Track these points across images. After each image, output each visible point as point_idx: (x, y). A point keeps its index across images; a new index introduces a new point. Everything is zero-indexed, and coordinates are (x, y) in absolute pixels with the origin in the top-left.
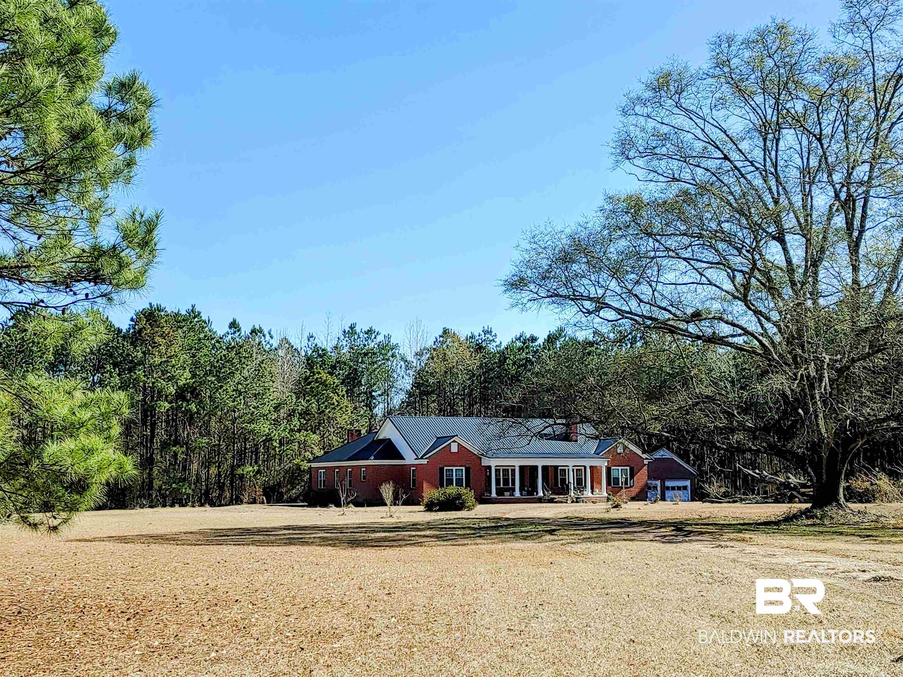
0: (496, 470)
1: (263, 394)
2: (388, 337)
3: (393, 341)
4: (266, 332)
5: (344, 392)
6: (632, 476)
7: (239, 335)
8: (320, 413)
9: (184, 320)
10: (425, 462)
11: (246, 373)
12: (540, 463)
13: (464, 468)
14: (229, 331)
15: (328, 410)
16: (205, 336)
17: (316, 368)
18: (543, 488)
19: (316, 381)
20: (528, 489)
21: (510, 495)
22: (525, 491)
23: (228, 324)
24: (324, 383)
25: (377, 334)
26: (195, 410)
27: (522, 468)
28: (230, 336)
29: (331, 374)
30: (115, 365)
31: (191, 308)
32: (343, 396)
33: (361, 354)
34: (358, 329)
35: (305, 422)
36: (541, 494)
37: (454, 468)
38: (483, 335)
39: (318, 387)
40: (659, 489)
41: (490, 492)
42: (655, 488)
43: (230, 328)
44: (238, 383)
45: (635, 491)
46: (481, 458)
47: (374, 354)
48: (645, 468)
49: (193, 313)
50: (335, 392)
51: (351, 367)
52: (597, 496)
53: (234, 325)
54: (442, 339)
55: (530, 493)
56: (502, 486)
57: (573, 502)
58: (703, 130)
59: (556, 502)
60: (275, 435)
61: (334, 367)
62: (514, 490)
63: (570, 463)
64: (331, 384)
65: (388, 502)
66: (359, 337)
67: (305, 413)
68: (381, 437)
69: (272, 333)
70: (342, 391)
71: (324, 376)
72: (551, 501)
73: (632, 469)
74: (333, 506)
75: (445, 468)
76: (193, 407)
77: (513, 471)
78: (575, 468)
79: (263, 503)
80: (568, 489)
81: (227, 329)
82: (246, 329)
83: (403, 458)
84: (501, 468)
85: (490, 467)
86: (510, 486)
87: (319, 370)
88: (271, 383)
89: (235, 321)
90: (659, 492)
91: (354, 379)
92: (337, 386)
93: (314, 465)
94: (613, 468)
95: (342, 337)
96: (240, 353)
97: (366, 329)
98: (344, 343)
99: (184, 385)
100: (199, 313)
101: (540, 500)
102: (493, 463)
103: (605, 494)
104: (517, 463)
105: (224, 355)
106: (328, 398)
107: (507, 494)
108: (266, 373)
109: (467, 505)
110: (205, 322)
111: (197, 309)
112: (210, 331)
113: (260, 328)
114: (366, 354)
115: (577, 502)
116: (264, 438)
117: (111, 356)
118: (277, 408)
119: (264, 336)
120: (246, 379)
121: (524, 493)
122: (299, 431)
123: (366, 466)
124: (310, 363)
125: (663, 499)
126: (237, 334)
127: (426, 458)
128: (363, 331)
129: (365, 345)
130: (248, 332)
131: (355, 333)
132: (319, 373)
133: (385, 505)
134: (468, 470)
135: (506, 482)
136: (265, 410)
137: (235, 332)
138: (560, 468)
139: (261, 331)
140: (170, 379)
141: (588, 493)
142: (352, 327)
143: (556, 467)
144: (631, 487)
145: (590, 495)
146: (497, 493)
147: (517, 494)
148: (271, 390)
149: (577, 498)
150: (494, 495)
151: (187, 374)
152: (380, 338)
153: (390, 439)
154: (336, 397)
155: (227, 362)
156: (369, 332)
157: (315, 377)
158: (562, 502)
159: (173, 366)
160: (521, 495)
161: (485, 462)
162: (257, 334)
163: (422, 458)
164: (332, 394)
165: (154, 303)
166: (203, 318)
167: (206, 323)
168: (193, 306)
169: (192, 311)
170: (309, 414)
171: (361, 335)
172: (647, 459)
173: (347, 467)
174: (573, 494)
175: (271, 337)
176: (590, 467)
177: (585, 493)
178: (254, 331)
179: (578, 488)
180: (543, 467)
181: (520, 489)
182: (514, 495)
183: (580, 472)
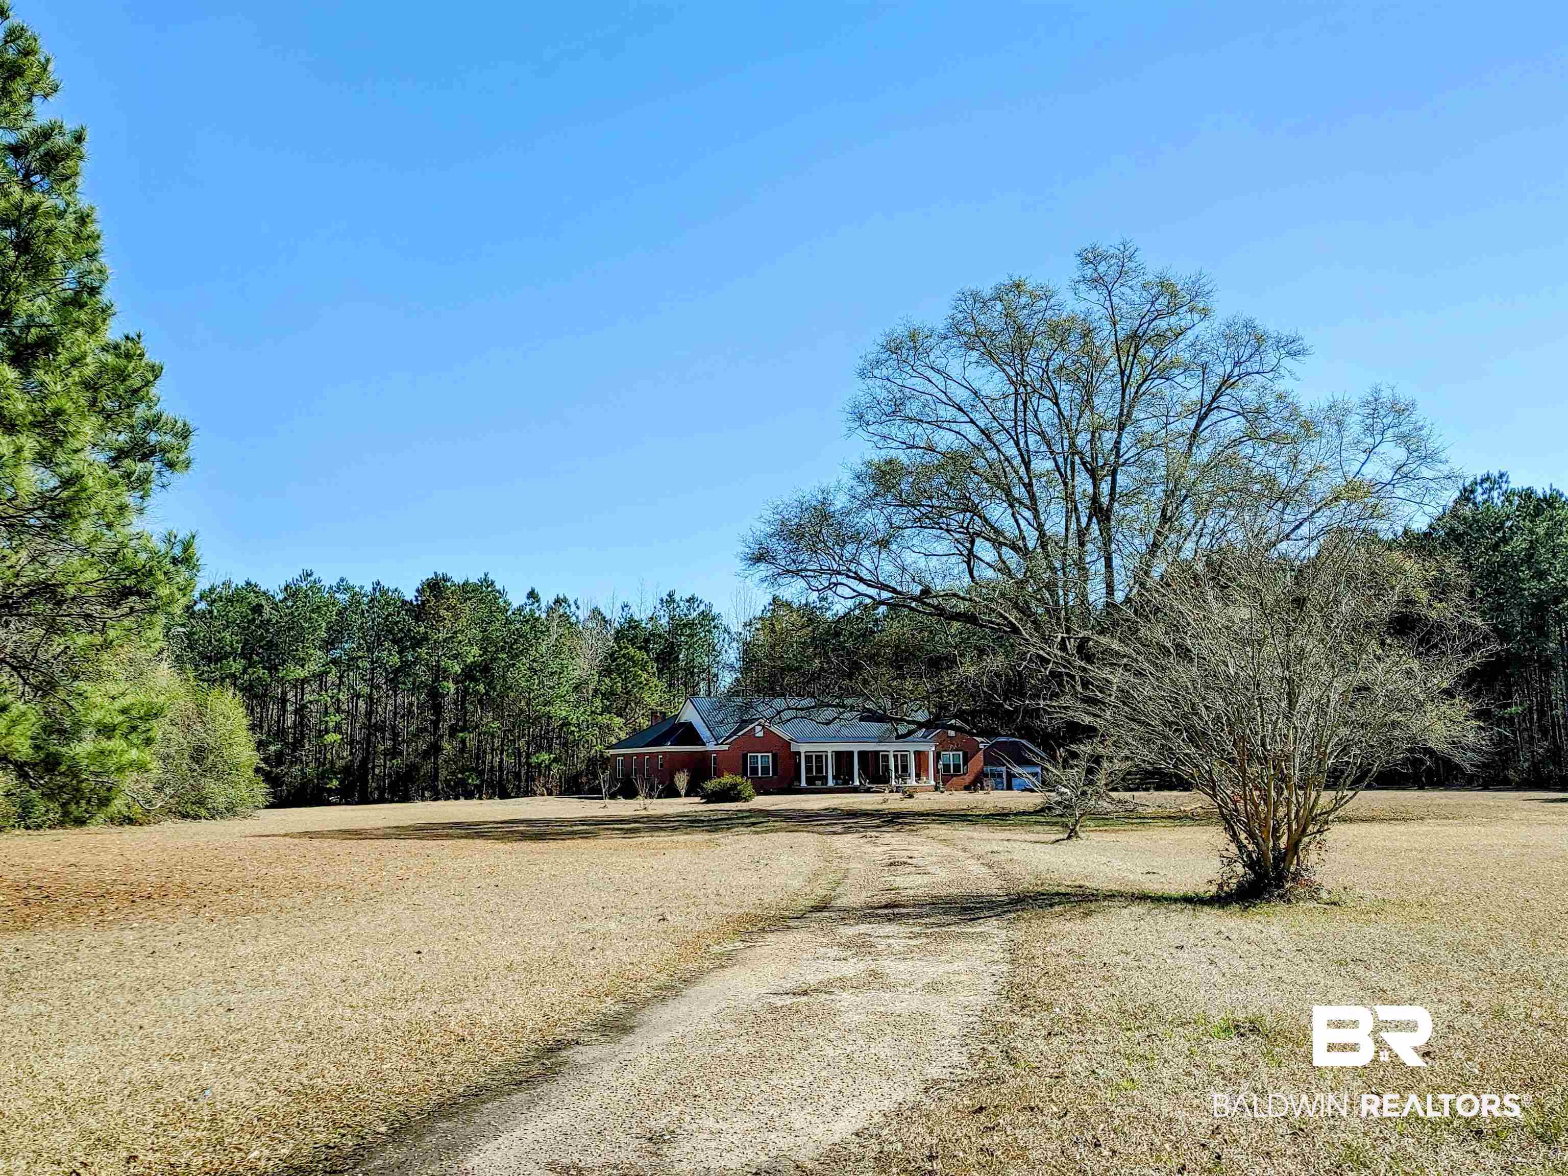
0: (806, 756)
1: (560, 673)
2: (710, 606)
3: (715, 611)
4: (571, 602)
5: (655, 669)
6: (965, 763)
7: (538, 606)
8: (627, 693)
9: (473, 591)
10: (726, 747)
11: (543, 649)
12: (856, 748)
13: (770, 754)
14: (527, 601)
15: (635, 690)
16: (498, 608)
17: (623, 643)
18: (860, 776)
19: (624, 656)
20: (844, 778)
21: (822, 784)
22: (840, 780)
23: (525, 595)
24: (631, 659)
25: (701, 602)
27: (838, 755)
28: (528, 608)
29: (640, 648)
30: (395, 641)
31: (483, 576)
32: (654, 674)
33: (680, 626)
34: (677, 597)
35: (608, 703)
36: (857, 783)
37: (759, 755)
38: (818, 603)
39: (625, 663)
40: (1004, 776)
41: (800, 782)
42: (1000, 776)
43: (528, 598)
44: (534, 661)
45: (968, 779)
46: (790, 743)
47: (693, 624)
48: (981, 752)
49: (487, 583)
50: (644, 669)
51: (667, 640)
52: (923, 784)
53: (532, 595)
54: (771, 607)
55: (846, 782)
56: (814, 774)
57: (891, 792)
58: (945, 393)
59: (873, 792)
60: (573, 718)
61: (647, 641)
62: (826, 778)
63: (891, 748)
65: (683, 792)
66: (678, 606)
67: (610, 694)
68: (682, 721)
69: (578, 603)
70: (652, 668)
71: (632, 651)
72: (868, 791)
73: (965, 754)
74: (621, 797)
75: (749, 755)
76: (481, 688)
77: (826, 756)
78: (899, 754)
79: (543, 795)
80: (890, 777)
81: (524, 600)
82: (546, 599)
83: (704, 744)
84: (814, 754)
85: (799, 753)
86: (824, 774)
87: (627, 645)
88: (570, 660)
89: (533, 590)
90: (1005, 780)
91: (670, 654)
92: (646, 662)
93: (612, 752)
94: (942, 753)
95: (660, 606)
96: (535, 627)
97: (687, 596)
98: (662, 613)
99: (472, 663)
100: (492, 583)
101: (855, 790)
102: (803, 748)
103: (933, 783)
104: (829, 749)
105: (517, 630)
106: (636, 676)
107: (818, 783)
108: (565, 649)
109: (743, 796)
110: (500, 593)
111: (491, 577)
112: (505, 602)
113: (565, 598)
114: (685, 625)
115: (897, 792)
116: (561, 722)
117: (390, 631)
118: (577, 688)
119: (569, 606)
120: (541, 655)
121: (840, 782)
122: (601, 714)
123: (664, 753)
124: (619, 635)
125: (1009, 788)
126: (536, 605)
127: (727, 744)
128: (684, 599)
129: (686, 615)
130: (551, 603)
131: (674, 601)
132: (626, 648)
133: (680, 796)
134: (774, 756)
135: (819, 769)
136: (563, 690)
137: (533, 603)
138: (881, 753)
139: (565, 600)
140: (455, 657)
141: (912, 782)
142: (671, 595)
143: (877, 753)
144: (965, 774)
145: (914, 783)
146: (807, 783)
147: (831, 783)
148: (570, 668)
149: (897, 787)
150: (803, 784)
151: (476, 650)
152: (702, 607)
153: (691, 722)
154: (645, 675)
155: (520, 637)
156: (691, 600)
157: (622, 653)
158: (878, 792)
159: (460, 642)
160: (837, 784)
161: (794, 748)
162: (561, 605)
163: (722, 744)
164: (640, 672)
165: (440, 573)
166: (497, 588)
167: (502, 593)
168: (486, 575)
169: (485, 580)
170: (614, 695)
171: (681, 604)
172: (982, 742)
173: (645, 754)
174: (894, 783)
175: (578, 608)
176: (915, 752)
177: (908, 781)
178: (558, 601)
179: (901, 776)
180: (860, 753)
181: (834, 777)
182: (826, 784)
183: (904, 757)
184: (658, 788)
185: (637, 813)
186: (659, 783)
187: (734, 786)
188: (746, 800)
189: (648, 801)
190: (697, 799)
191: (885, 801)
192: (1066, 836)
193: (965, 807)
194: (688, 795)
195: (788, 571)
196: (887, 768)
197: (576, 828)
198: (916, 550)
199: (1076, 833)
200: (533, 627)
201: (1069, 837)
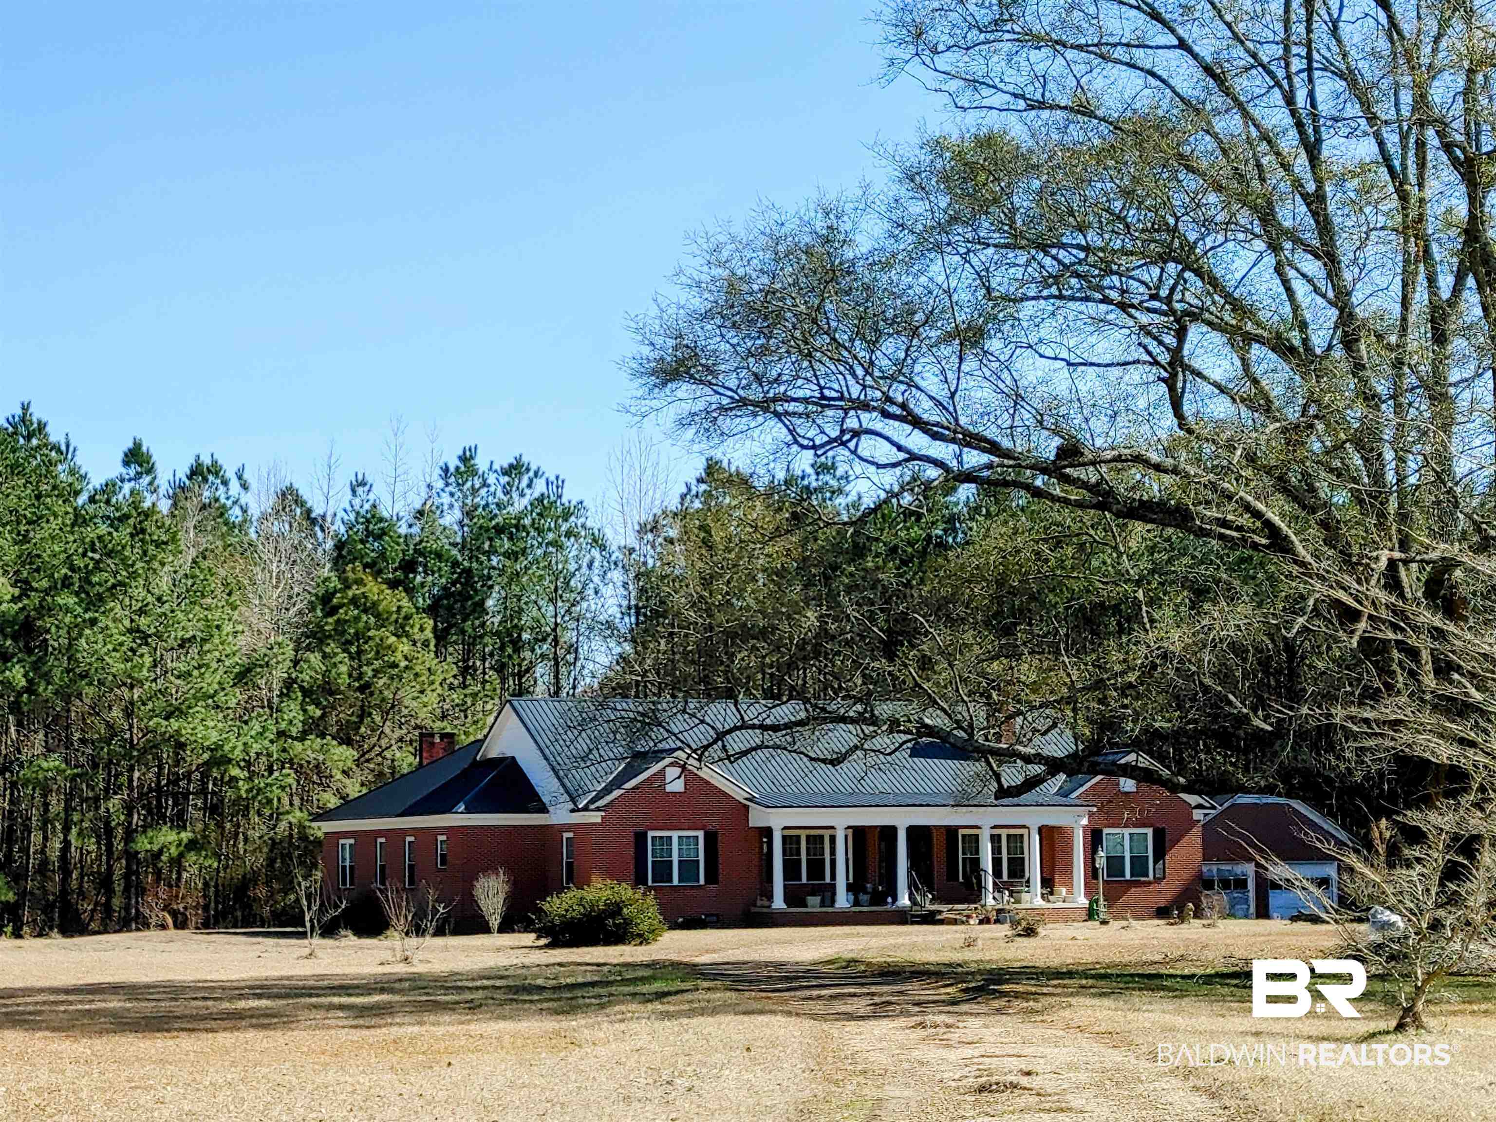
0: (784, 838)
1: (204, 641)
2: (559, 483)
3: (570, 496)
4: (230, 474)
5: (429, 634)
6: (1160, 854)
7: (151, 483)
8: (362, 689)
10: (595, 817)
11: (163, 583)
12: (901, 819)
13: (700, 834)
14: (124, 471)
15: (381, 682)
16: (55, 487)
17: (353, 570)
18: (912, 886)
19: (354, 600)
20: (875, 889)
21: (823, 904)
22: (865, 892)
23: (120, 456)
24: (371, 608)
25: (536, 474)
26: (23, 683)
27: (859, 834)
28: (127, 487)
29: (393, 584)
31: (19, 412)
32: (426, 644)
33: (487, 530)
34: (481, 463)
35: (319, 713)
36: (904, 900)
37: (675, 835)
38: (814, 477)
39: (357, 619)
40: (1251, 885)
41: (770, 897)
42: (1241, 884)
43: (126, 463)
44: (141, 612)
45: (1166, 891)
46: (747, 808)
47: (519, 526)
48: (1197, 831)
49: (29, 426)
50: (401, 632)
51: (455, 564)
52: (1060, 905)
53: (136, 456)
54: (703, 487)
55: (878, 899)
56: (804, 880)
57: (983, 922)
59: (942, 922)
60: (234, 748)
61: (409, 566)
62: (832, 888)
63: (983, 820)
64: (391, 613)
65: (495, 922)
66: (485, 484)
67: (321, 691)
68: (493, 754)
69: (246, 476)
70: (422, 629)
71: (373, 588)
72: (930, 919)
73: (1158, 835)
74: (349, 933)
75: (651, 834)
77: (833, 839)
78: (1004, 833)
79: (163, 927)
80: (980, 887)
81: (117, 468)
83: (543, 809)
84: (803, 834)
85: (767, 832)
86: (828, 880)
87: (361, 575)
88: (228, 610)
89: (137, 445)
90: (1252, 894)
91: (464, 597)
92: (407, 618)
93: (327, 827)
94: (1106, 831)
95: (440, 484)
96: (143, 531)
97: (505, 461)
98: (446, 499)
100: (42, 427)
101: (902, 918)
102: (779, 820)
103: (1083, 901)
104: (840, 820)
105: (100, 538)
106: (383, 648)
107: (813, 901)
108: (215, 584)
109: (635, 930)
110: (59, 451)
111: (37, 413)
112: (72, 472)
113: (215, 463)
114: (500, 530)
115: (997, 921)
116: (206, 756)
118: (243, 677)
119: (225, 483)
120: (159, 599)
121: (864, 898)
122: (302, 738)
123: (450, 830)
124: (344, 553)
125: (1263, 913)
126: (146, 480)
127: (598, 809)
128: (496, 466)
129: (501, 506)
130: (182, 473)
131: (474, 473)
132: (360, 582)
133: (485, 929)
134: (711, 839)
135: (816, 868)
136: (210, 681)
137: (139, 475)
138: (961, 832)
139: (215, 469)
141: (1033, 898)
142: (466, 458)
143: (951, 832)
144: (1157, 880)
145: (1039, 902)
146: (786, 900)
147: (843, 900)
148: (228, 628)
149: (999, 911)
150: (779, 903)
152: (540, 487)
153: (513, 758)
154: (405, 647)
155: (109, 555)
156: (515, 469)
157: (350, 593)
158: (955, 922)
160: (857, 903)
161: (758, 818)
162: (205, 480)
163: (586, 809)
164: (393, 639)
166: (53, 439)
167: (63, 451)
168: (25, 408)
169: (23, 420)
170: (332, 693)
171: (492, 479)
172: (1200, 806)
173: (404, 832)
174: (990, 901)
175: (245, 487)
176: (1043, 830)
177: (1025, 897)
178: (198, 472)
179: (1007, 886)
180: (912, 831)
181: (850, 888)
182: (833, 902)
183: (1016, 841)
184: (435, 911)
185: (387, 969)
186: (438, 901)
187: (615, 909)
188: (643, 939)
189: (413, 941)
190: (529, 938)
191: (969, 944)
192: (1394, 1023)
193: (1158, 958)
194: (506, 927)
195: (744, 402)
196: (975, 864)
197: (242, 1004)
198: (1049, 353)
199: (1416, 1018)
200: (139, 531)
201: (1400, 1027)
